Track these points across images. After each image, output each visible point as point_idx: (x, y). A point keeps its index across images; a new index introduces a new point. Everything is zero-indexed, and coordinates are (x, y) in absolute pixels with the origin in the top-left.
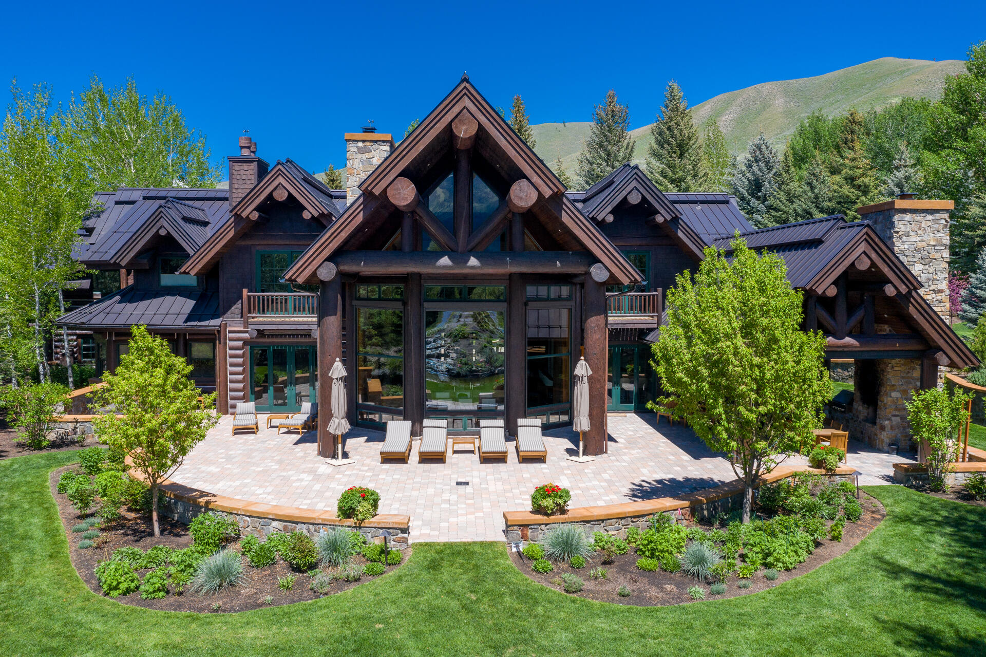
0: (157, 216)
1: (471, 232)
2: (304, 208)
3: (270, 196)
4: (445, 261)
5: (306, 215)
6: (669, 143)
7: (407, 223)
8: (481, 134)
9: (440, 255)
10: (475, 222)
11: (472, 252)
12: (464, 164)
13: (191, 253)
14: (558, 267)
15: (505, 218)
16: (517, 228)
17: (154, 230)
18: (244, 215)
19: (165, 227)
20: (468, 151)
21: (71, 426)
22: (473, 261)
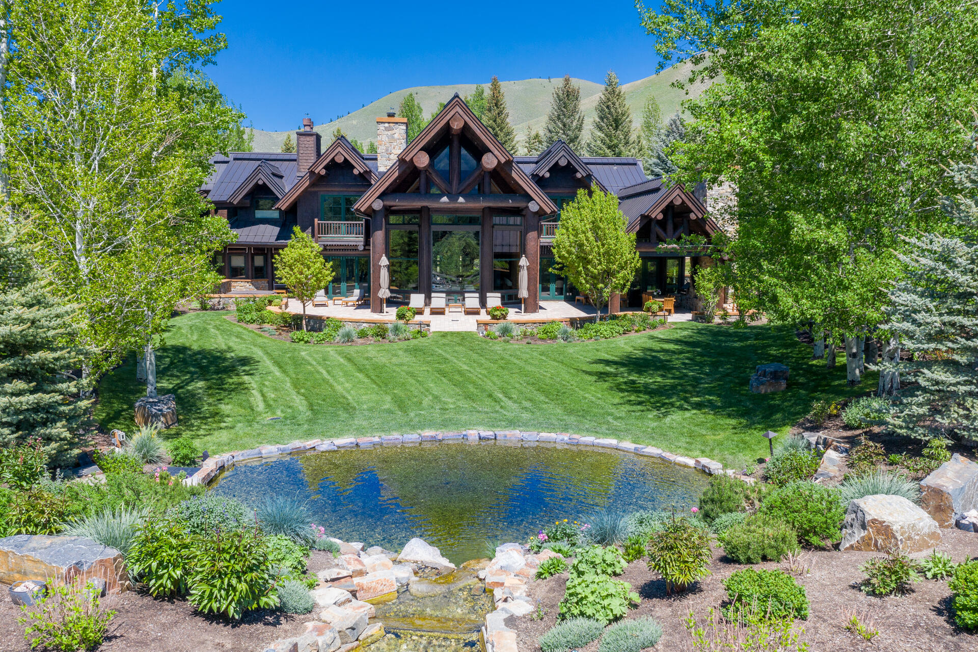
0: (257, 171)
1: (460, 181)
2: (354, 167)
3: (333, 159)
4: (445, 199)
5: (356, 172)
6: (608, 119)
7: (423, 177)
8: (466, 126)
9: (441, 196)
10: (462, 176)
11: (460, 194)
12: (456, 143)
13: (280, 197)
14: (510, 203)
15: (480, 174)
16: (487, 179)
17: (255, 181)
18: (316, 171)
19: (262, 179)
20: (458, 135)
21: (217, 300)
22: (461, 200)
